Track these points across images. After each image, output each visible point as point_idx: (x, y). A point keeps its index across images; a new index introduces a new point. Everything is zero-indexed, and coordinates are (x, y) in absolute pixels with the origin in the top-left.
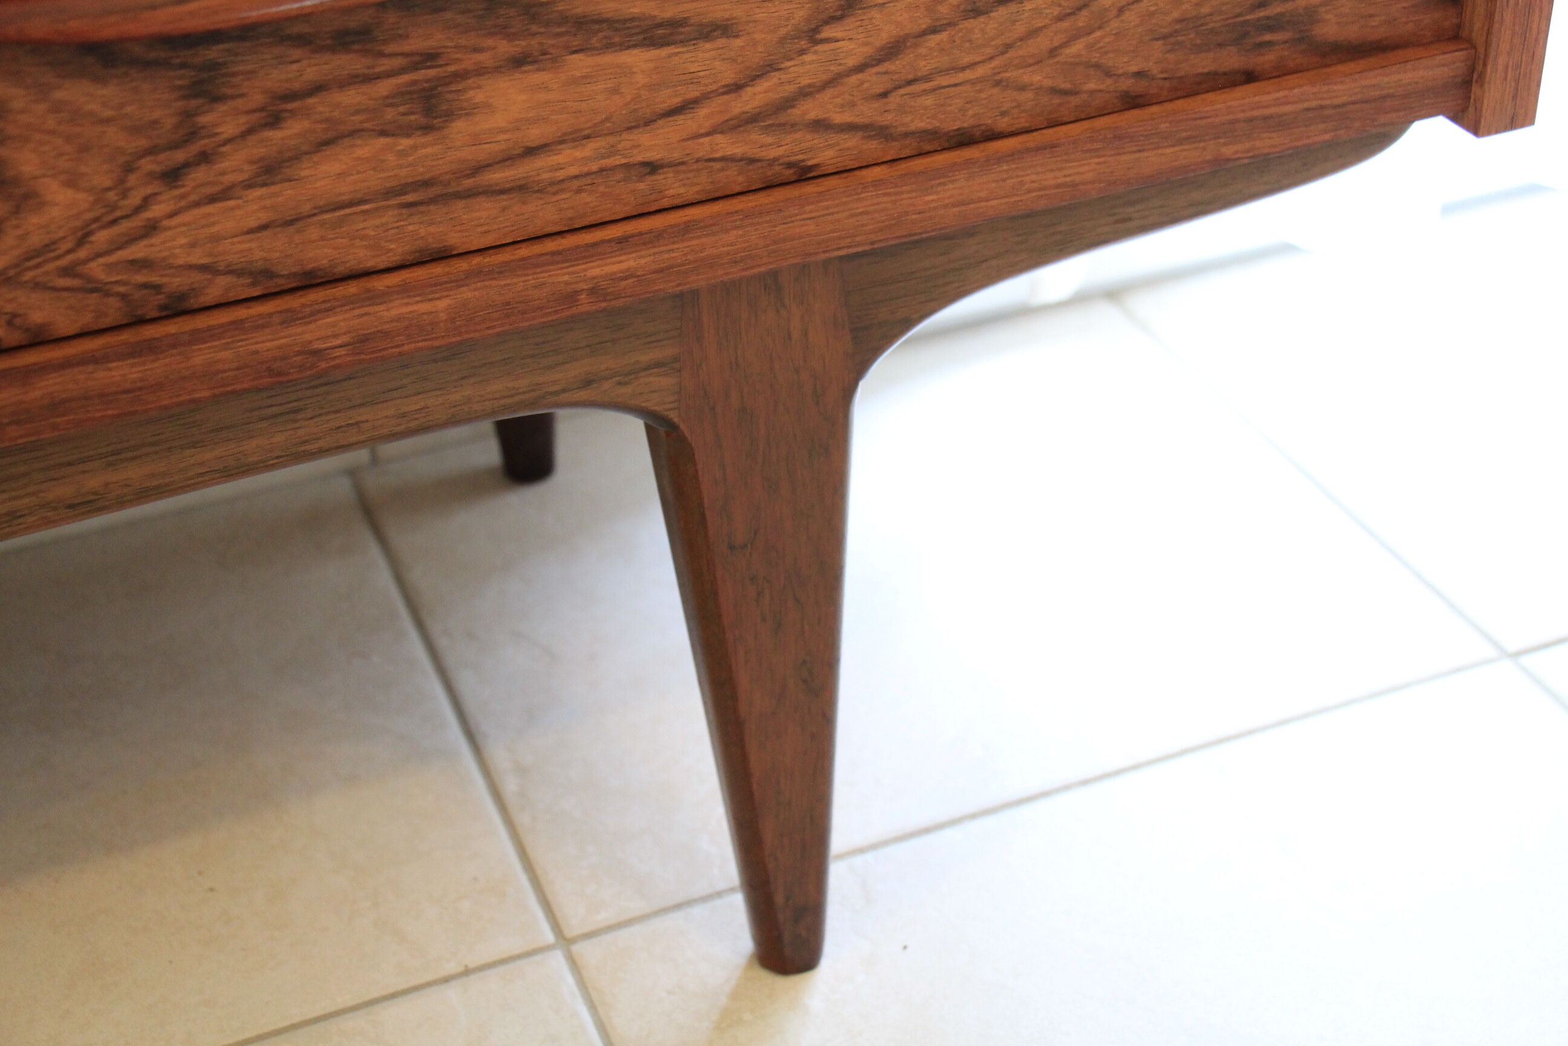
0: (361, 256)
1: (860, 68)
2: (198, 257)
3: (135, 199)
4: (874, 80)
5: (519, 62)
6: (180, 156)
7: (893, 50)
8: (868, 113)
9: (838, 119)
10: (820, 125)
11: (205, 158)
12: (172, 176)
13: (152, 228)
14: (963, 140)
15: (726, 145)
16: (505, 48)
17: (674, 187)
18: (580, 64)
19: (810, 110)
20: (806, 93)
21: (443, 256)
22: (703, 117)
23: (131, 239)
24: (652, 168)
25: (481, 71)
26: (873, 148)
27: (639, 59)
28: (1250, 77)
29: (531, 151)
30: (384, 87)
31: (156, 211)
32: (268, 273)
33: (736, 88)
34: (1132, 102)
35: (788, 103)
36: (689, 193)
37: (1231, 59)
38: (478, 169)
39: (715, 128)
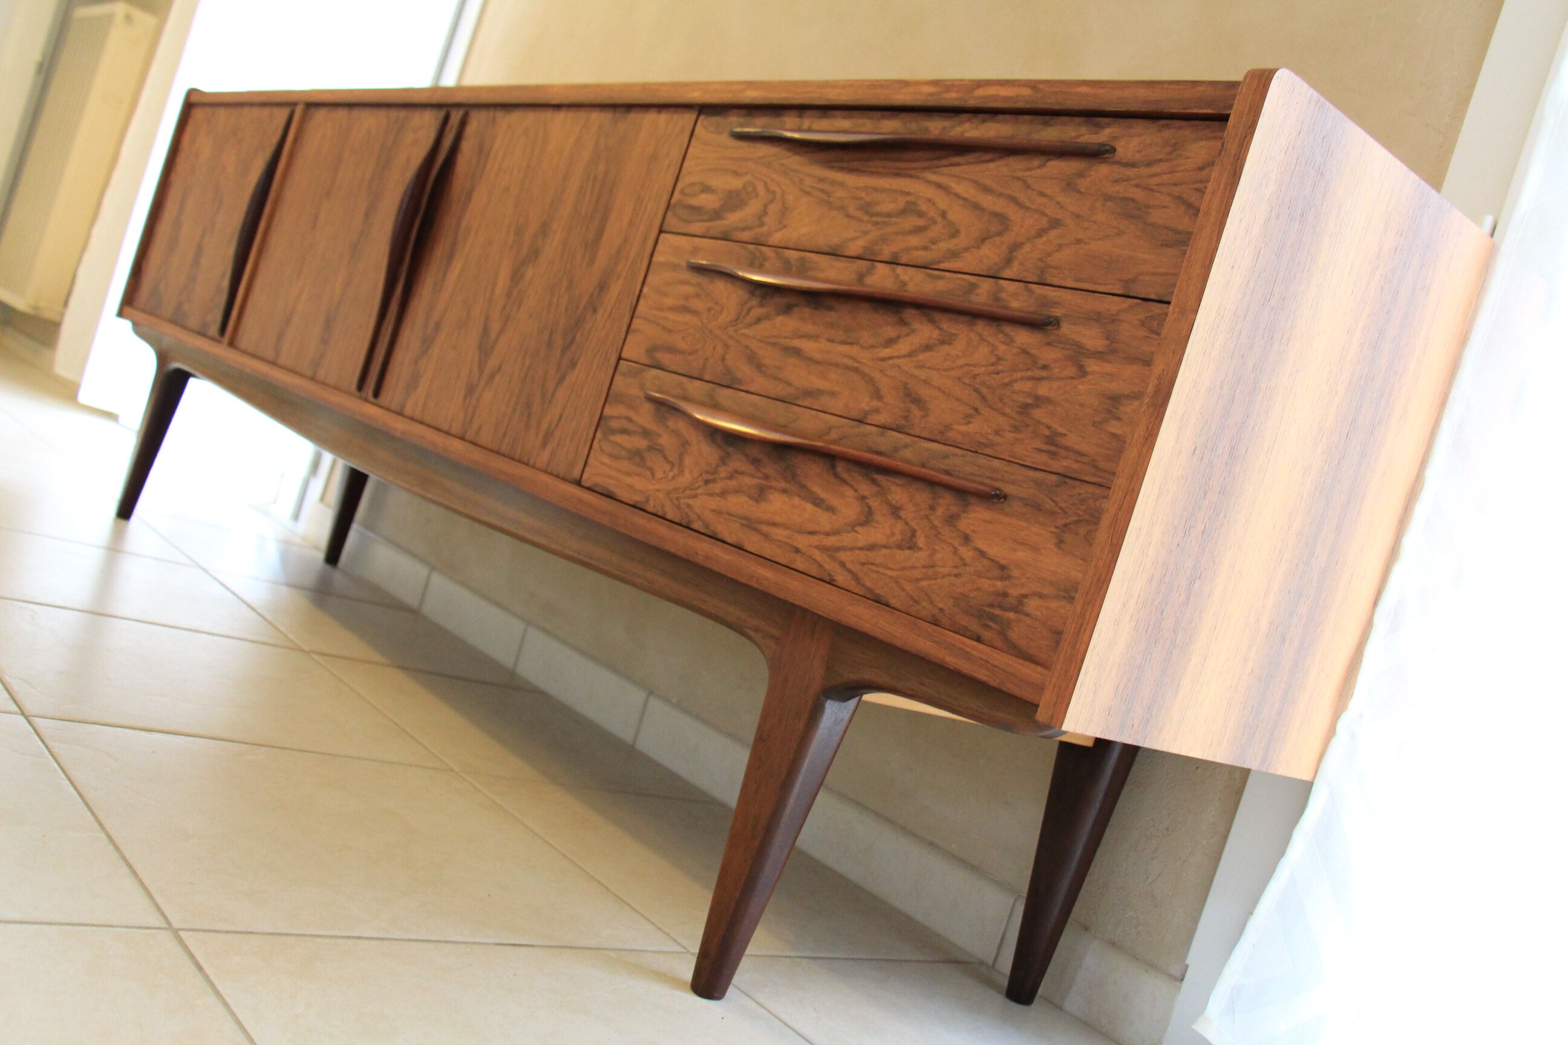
1: (861, 549)
2: (698, 511)
3: (697, 485)
4: (862, 556)
5: (784, 491)
7: (871, 547)
8: (856, 568)
10: (842, 564)
12: (707, 482)
13: (695, 496)
15: (817, 555)
16: (783, 485)
17: (800, 564)
18: (797, 500)
19: (843, 556)
22: (815, 540)
24: (797, 551)
25: (775, 489)
26: (852, 585)
27: (809, 507)
28: (979, 640)
29: (774, 524)
31: (699, 491)
32: (707, 526)
33: (828, 534)
34: (935, 623)
35: (838, 549)
36: (801, 568)
37: (974, 626)
38: (761, 522)
39: (816, 547)
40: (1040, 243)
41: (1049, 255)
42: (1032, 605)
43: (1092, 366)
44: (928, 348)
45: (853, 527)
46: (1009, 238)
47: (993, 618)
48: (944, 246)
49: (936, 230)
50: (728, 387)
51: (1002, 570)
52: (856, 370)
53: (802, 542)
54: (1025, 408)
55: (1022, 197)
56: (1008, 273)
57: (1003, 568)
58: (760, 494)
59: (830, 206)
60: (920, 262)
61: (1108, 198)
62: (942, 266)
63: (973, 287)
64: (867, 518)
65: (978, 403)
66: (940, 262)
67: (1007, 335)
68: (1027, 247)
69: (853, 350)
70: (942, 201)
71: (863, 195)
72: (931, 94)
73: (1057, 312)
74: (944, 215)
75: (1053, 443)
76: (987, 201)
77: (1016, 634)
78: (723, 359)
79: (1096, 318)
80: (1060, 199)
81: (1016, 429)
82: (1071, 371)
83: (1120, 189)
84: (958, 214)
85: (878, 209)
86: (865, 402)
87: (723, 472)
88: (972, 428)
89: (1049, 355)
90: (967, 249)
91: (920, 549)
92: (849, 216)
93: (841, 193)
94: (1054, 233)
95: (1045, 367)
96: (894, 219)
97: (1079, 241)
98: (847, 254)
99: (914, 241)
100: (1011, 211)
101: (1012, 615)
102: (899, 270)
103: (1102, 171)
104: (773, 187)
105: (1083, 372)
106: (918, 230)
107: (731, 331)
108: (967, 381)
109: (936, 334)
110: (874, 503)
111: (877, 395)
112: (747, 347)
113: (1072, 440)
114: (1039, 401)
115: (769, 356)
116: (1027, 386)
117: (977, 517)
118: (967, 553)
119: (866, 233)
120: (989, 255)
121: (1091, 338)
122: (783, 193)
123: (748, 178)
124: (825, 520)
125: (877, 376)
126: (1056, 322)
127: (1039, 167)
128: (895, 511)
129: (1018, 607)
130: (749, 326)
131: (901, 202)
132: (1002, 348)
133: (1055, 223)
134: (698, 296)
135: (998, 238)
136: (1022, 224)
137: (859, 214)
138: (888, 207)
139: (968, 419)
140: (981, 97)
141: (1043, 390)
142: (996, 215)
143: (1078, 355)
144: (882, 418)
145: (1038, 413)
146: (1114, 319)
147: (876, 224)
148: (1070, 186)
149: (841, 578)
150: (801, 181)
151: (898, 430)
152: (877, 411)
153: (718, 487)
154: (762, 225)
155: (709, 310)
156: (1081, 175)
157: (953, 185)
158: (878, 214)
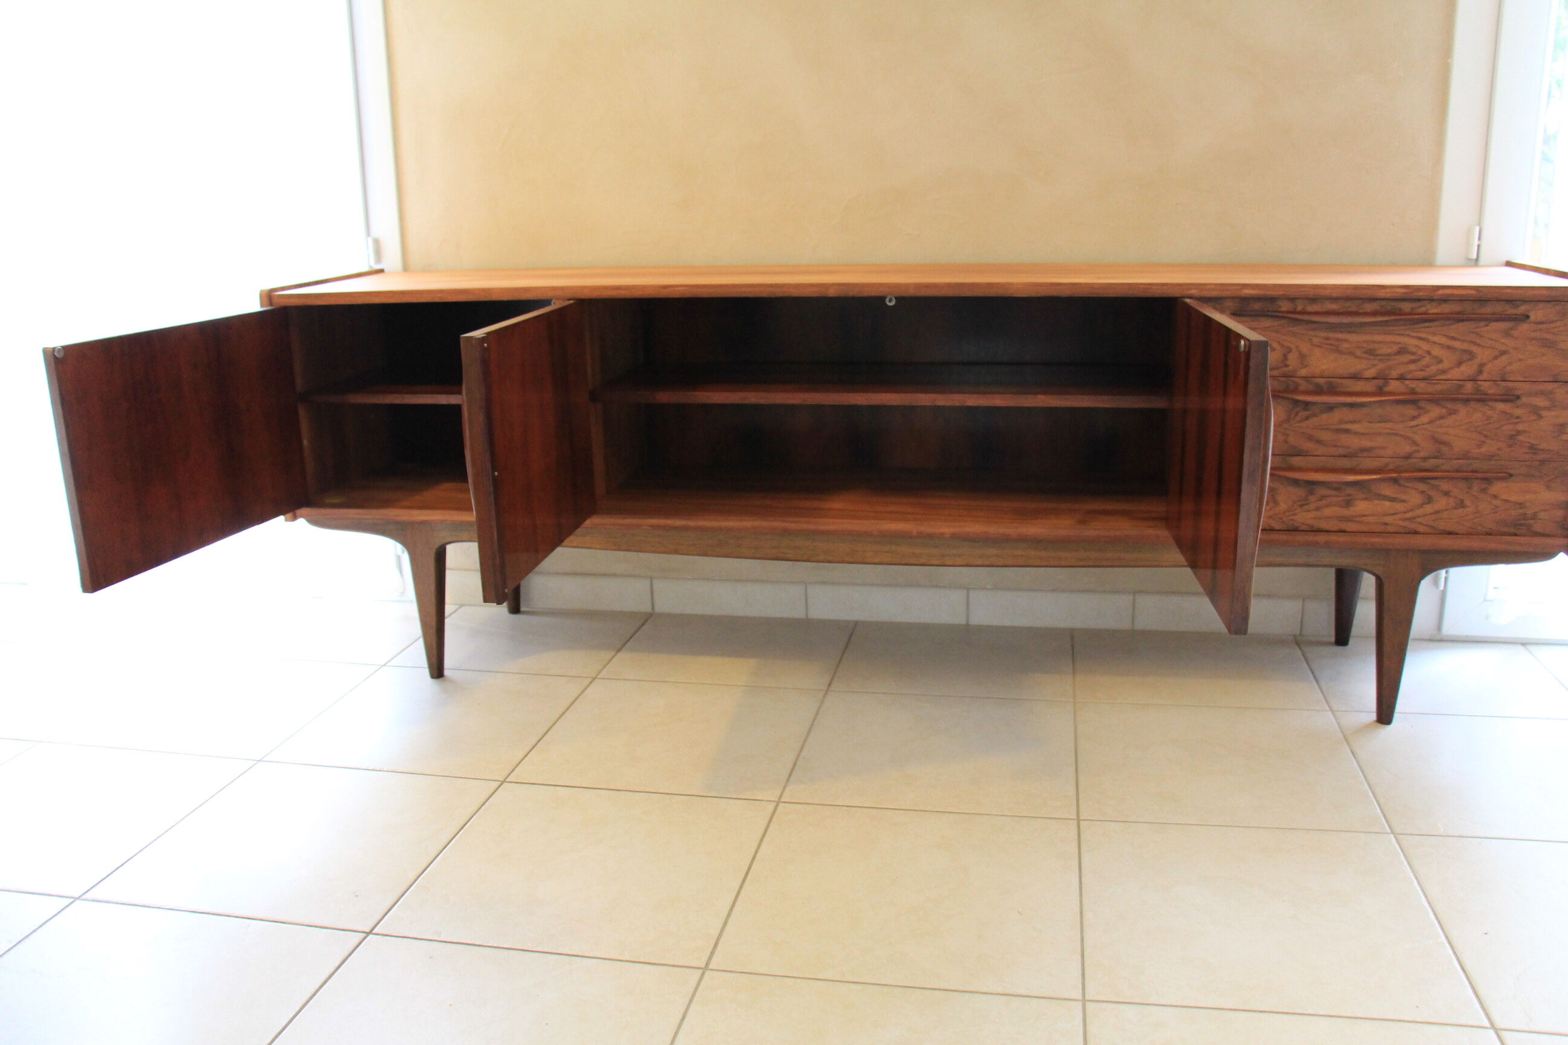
0: (1328, 528)
1: (1430, 514)
2: (1302, 521)
3: (1293, 509)
4: (1433, 517)
5: (1365, 499)
6: (1303, 503)
7: (1437, 512)
8: (1431, 523)
9: (1424, 523)
10: (1421, 524)
11: (1307, 504)
12: (1302, 506)
13: (1296, 514)
14: (1450, 533)
15: (1402, 523)
16: (1363, 496)
17: (1390, 529)
18: (1376, 502)
19: (1419, 520)
20: (1419, 517)
21: (1344, 531)
22: (1397, 517)
23: (1292, 515)
24: (1386, 524)
25: (1358, 499)
26: (1431, 531)
27: (1387, 503)
28: (1515, 535)
29: (1364, 516)
30: (1341, 498)
31: (1297, 511)
32: (1312, 526)
33: (1405, 512)
34: (1489, 534)
35: (1414, 518)
36: (1393, 531)
37: (1512, 530)
38: (1355, 516)
39: (1400, 520)
40: (1497, 362)
41: (1504, 367)
42: (1542, 515)
43: (1544, 413)
44: (1441, 417)
45: (1421, 505)
46: (1477, 361)
47: (1521, 525)
48: (1434, 368)
49: (1427, 360)
50: (1298, 455)
51: (1521, 505)
52: (1396, 434)
53: (1388, 519)
54: (1512, 437)
55: (1478, 341)
56: (1481, 378)
57: (1520, 504)
58: (1348, 503)
59: (1341, 353)
60: (1421, 377)
61: (1533, 339)
62: (1437, 378)
63: (1461, 386)
64: (1429, 500)
65: (1483, 439)
66: (1435, 376)
67: (1489, 406)
68: (1490, 365)
69: (1389, 425)
70: (1425, 346)
71: (1365, 345)
72: (1405, 293)
73: (1518, 393)
74: (1429, 353)
75: (1533, 449)
76: (1456, 344)
77: (1538, 527)
78: (1286, 442)
79: (1542, 393)
80: (1503, 341)
81: (1510, 446)
82: (1534, 417)
83: (1537, 334)
84: (1436, 351)
85: (1379, 352)
86: (1407, 448)
87: (1312, 498)
88: (1483, 450)
89: (1518, 412)
90: (1451, 368)
91: (1468, 507)
92: (1357, 357)
93: (1345, 345)
94: (1504, 358)
95: (1517, 418)
96: (1393, 357)
97: (1520, 360)
98: (1365, 377)
99: (1412, 367)
100: (1474, 348)
101: (1531, 522)
102: (1407, 382)
103: (1524, 327)
104: (1286, 344)
105: (1540, 417)
106: (1413, 362)
107: (1286, 426)
108: (1472, 429)
109: (1444, 411)
110: (1432, 493)
111: (1415, 443)
112: (1303, 433)
113: (1543, 446)
114: (1519, 433)
115: (1325, 436)
116: (1511, 427)
117: (1497, 488)
118: (1496, 502)
119: (1375, 365)
120: (1467, 370)
121: (1540, 402)
122: (1297, 347)
124: (1399, 506)
125: (1411, 435)
126: (1518, 397)
127: (1485, 326)
128: (1447, 494)
129: (1534, 517)
130: (1300, 422)
131: (1395, 348)
132: (1489, 412)
133: (1504, 353)
135: (1470, 363)
136: (1482, 355)
137: (1365, 355)
138: (1386, 350)
139: (1479, 446)
140: (1442, 295)
141: (1520, 427)
142: (1464, 351)
143: (1536, 411)
144: (1422, 454)
145: (1520, 438)
146: (1551, 392)
147: (1380, 360)
148: (1507, 334)
149: (1421, 529)
150: (1310, 340)
151: (1435, 457)
152: (1418, 451)
153: (1312, 506)
154: (1287, 366)
156: (1511, 329)
157: (1430, 338)
158: (1377, 355)
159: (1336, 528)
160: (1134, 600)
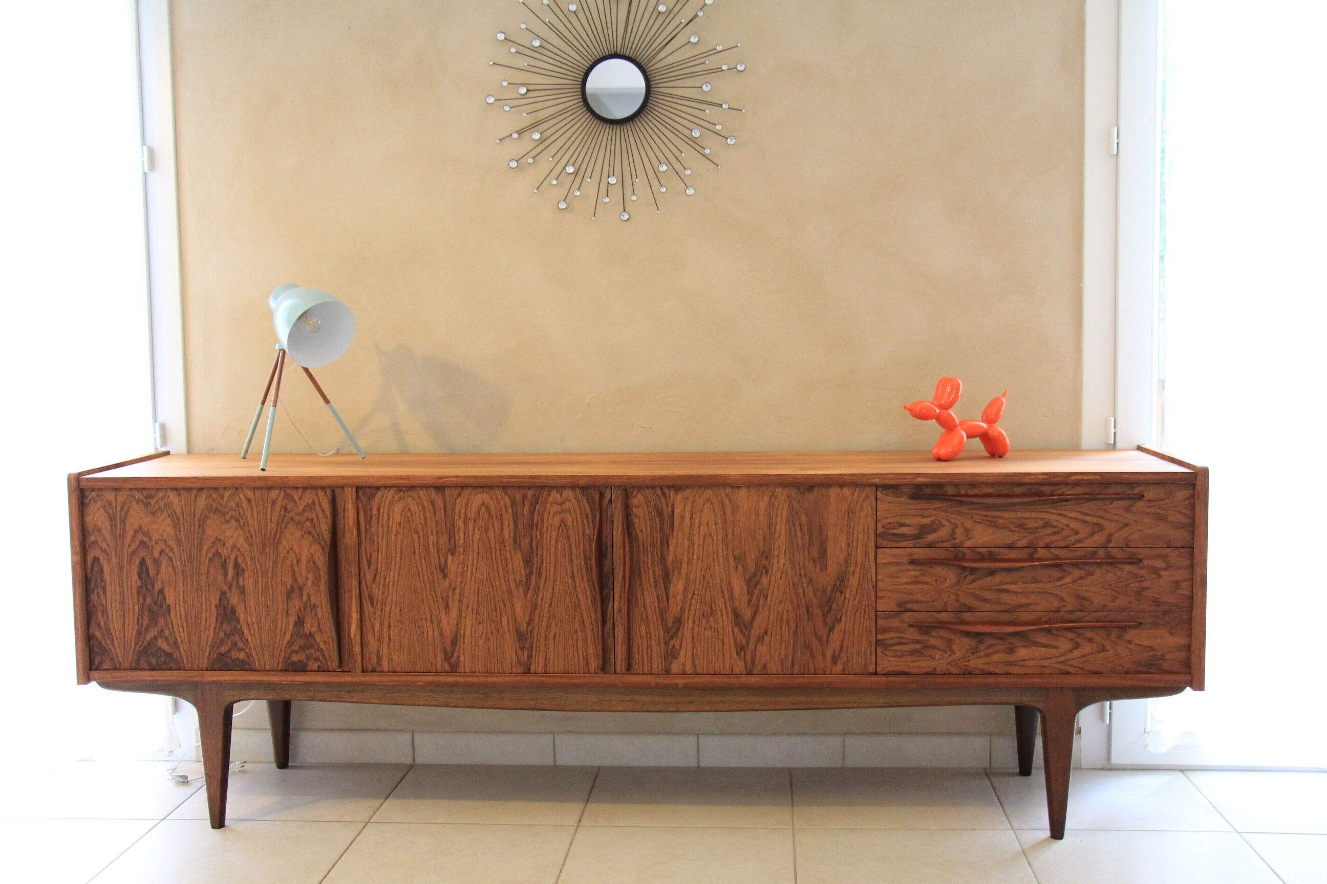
0: (998, 671)
1: (1079, 658)
2: (974, 666)
3: (967, 656)
4: (1081, 660)
5: (1025, 646)
6: (975, 651)
7: (1085, 656)
8: (1080, 665)
9: (1075, 665)
10: (1071, 666)
11: (978, 652)
12: (973, 653)
13: (969, 660)
14: (1096, 673)
15: (1055, 665)
16: (1023, 644)
17: (1047, 671)
18: (1034, 648)
19: (1070, 663)
20: (1070, 660)
21: (1010, 674)
22: (1052, 660)
23: (966, 661)
24: (1044, 667)
25: (1019, 647)
26: (1080, 671)
27: (1043, 649)
28: (1149, 673)
29: (1025, 660)
30: (1005, 646)
31: (970, 658)
32: (983, 671)
33: (1058, 657)
34: (1127, 673)
35: (1067, 661)
36: (1049, 672)
37: (1146, 669)
38: (1016, 661)
39: (1054, 663)
40: (1122, 532)
41: (1128, 537)
42: (1168, 656)
43: (1163, 573)
44: (1081, 578)
45: (1071, 651)
46: (1106, 533)
47: (1152, 665)
48: (1073, 538)
49: (1066, 532)
50: (968, 612)
51: (1151, 648)
52: (1046, 592)
53: (1044, 663)
54: (1139, 593)
55: (1107, 516)
56: (1110, 545)
57: (1150, 647)
58: (1011, 650)
59: (997, 527)
60: (1062, 545)
61: (1147, 514)
62: (1075, 546)
63: (1095, 553)
64: (1077, 646)
65: (1116, 594)
66: (1073, 545)
67: (1120, 568)
68: (1116, 535)
69: (1041, 585)
70: (1064, 521)
71: (1016, 521)
72: (1046, 479)
73: (1140, 557)
74: (1067, 526)
75: (1156, 602)
76: (1089, 519)
77: (1165, 666)
78: (958, 601)
79: (1158, 557)
80: (1126, 515)
81: (1138, 600)
82: (1154, 576)
83: (1153, 510)
84: (1074, 525)
85: (1028, 526)
86: (1056, 604)
87: (982, 647)
88: (1115, 604)
89: (1141, 572)
90: (1086, 538)
91: (1109, 651)
92: (1010, 530)
93: (1001, 521)
94: (1127, 528)
95: (1142, 577)
96: (1039, 530)
97: (1140, 530)
98: (1018, 546)
99: (1056, 537)
100: (1102, 522)
101: (1161, 662)
102: (1052, 550)
103: (1140, 504)
104: (954, 521)
105: (1160, 576)
106: (1055, 533)
107: (957, 588)
108: (1107, 587)
109: (1083, 572)
110: (1079, 640)
111: (1062, 600)
112: (972, 593)
113: (1164, 599)
114: (1144, 589)
115: (987, 595)
116: (1137, 585)
117: (1130, 634)
118: (1131, 646)
119: (1026, 537)
120: (1098, 539)
121: (1159, 564)
122: (963, 524)
123: (932, 518)
124: (1054, 652)
125: (1058, 593)
126: (1141, 560)
127: (1110, 504)
128: (1090, 640)
129: (1162, 658)
130: (968, 584)
131: (1041, 523)
132: (1119, 573)
133: (1127, 525)
134: (923, 575)
135: (1100, 533)
136: (1110, 527)
137: (1016, 529)
138: (1032, 524)
139: (1113, 601)
140: (1074, 480)
141: (1145, 585)
142: (1095, 524)
143: (1155, 571)
144: (1070, 608)
145: (1146, 593)
146: (1166, 556)
147: (1029, 533)
148: (1127, 509)
149: (1072, 670)
150: (972, 517)
151: (1079, 611)
152: (1065, 606)
153: (982, 653)
154: (955, 539)
155: (936, 580)
156: (1131, 506)
157: (1067, 514)
158: (1028, 529)
159: (1002, 671)
160: (844, 741)
